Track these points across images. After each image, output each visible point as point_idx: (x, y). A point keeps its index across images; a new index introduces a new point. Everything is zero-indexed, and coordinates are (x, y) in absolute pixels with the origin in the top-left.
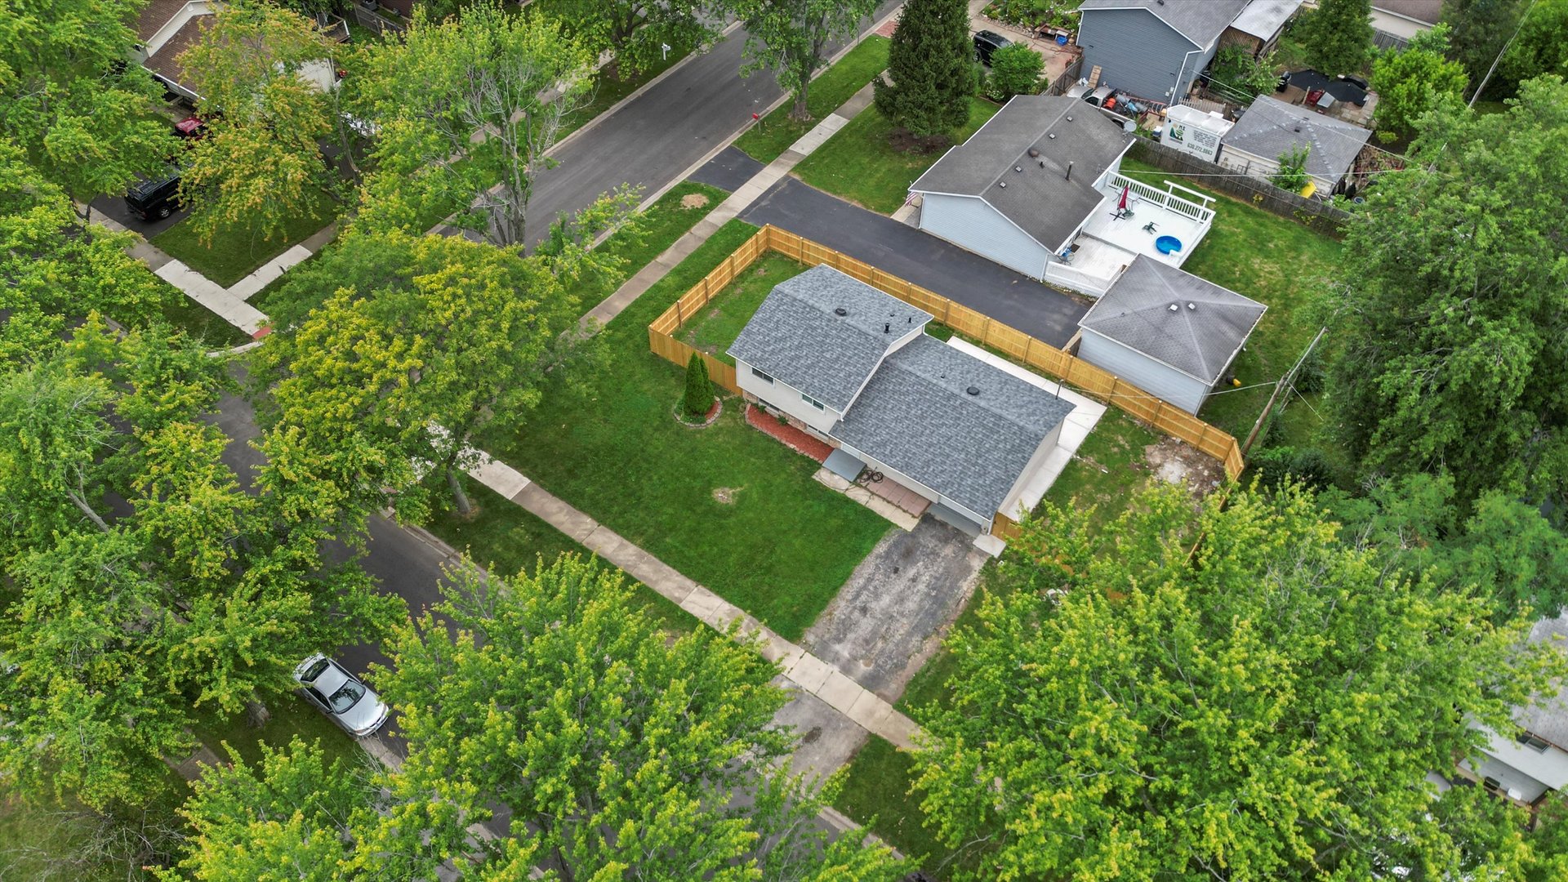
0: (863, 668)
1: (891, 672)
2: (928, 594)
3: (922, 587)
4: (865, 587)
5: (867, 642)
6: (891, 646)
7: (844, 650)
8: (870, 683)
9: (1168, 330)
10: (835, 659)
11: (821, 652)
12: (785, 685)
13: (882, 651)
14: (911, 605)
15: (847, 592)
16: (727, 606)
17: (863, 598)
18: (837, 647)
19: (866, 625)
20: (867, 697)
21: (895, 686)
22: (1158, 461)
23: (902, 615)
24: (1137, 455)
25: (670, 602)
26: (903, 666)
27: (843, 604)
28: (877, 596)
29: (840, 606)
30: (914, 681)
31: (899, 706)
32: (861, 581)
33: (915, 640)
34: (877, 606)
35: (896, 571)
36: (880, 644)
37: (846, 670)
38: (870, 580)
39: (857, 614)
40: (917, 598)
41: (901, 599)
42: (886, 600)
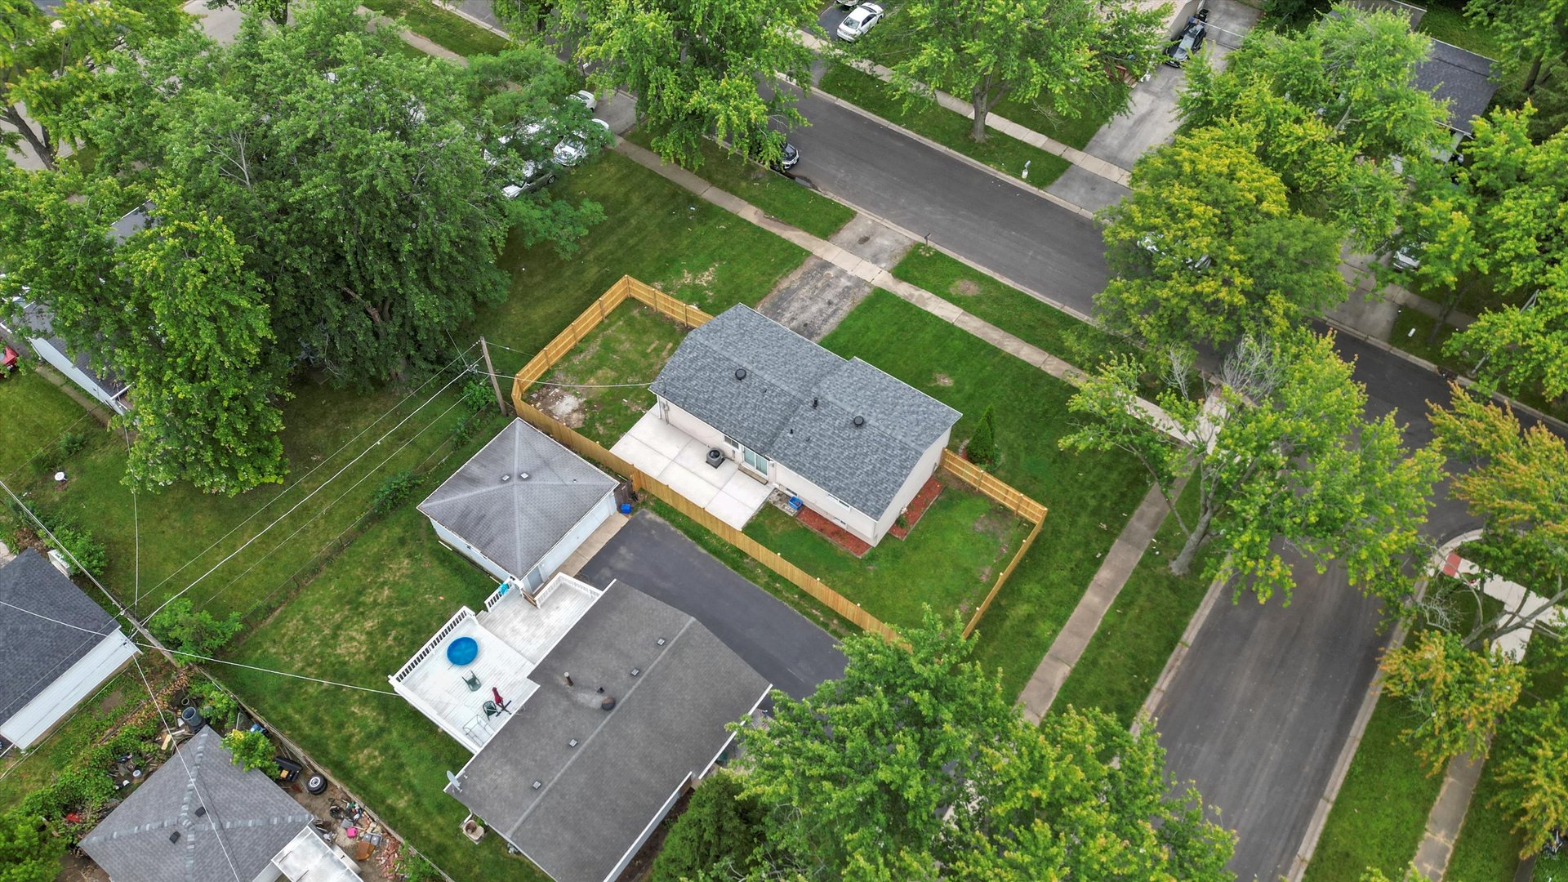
0: (832, 273)
1: (812, 270)
2: (784, 310)
3: (788, 315)
4: (829, 316)
5: (828, 285)
6: (812, 283)
7: (844, 282)
8: (827, 265)
9: (538, 462)
10: (850, 278)
11: (860, 283)
12: (883, 265)
13: (818, 281)
14: (796, 305)
15: (842, 314)
16: (929, 309)
17: (831, 310)
18: (849, 284)
19: (829, 295)
20: (829, 258)
21: (810, 263)
22: (575, 415)
23: (803, 300)
24: (592, 418)
25: (970, 312)
26: (804, 273)
27: (845, 308)
28: (821, 311)
29: (846, 307)
30: (796, 267)
31: (809, 254)
32: (831, 320)
33: (795, 286)
34: (822, 305)
35: (806, 325)
36: (819, 285)
37: (843, 273)
38: (826, 321)
39: (835, 301)
40: (792, 309)
41: (804, 309)
42: (814, 309)
